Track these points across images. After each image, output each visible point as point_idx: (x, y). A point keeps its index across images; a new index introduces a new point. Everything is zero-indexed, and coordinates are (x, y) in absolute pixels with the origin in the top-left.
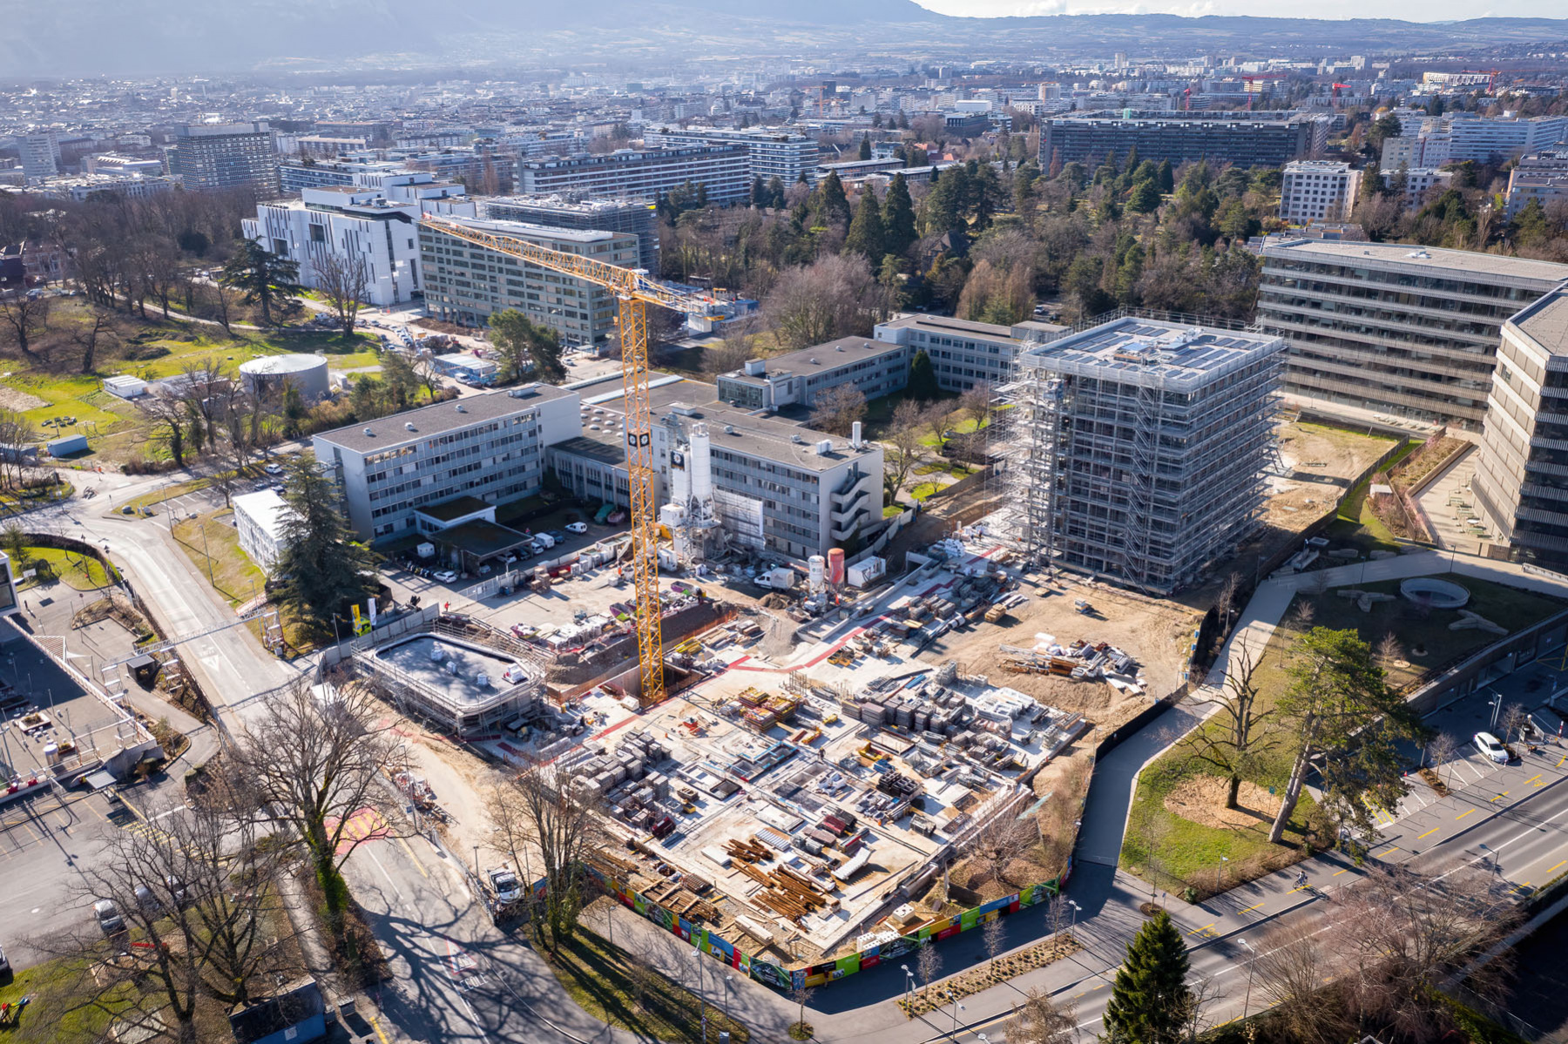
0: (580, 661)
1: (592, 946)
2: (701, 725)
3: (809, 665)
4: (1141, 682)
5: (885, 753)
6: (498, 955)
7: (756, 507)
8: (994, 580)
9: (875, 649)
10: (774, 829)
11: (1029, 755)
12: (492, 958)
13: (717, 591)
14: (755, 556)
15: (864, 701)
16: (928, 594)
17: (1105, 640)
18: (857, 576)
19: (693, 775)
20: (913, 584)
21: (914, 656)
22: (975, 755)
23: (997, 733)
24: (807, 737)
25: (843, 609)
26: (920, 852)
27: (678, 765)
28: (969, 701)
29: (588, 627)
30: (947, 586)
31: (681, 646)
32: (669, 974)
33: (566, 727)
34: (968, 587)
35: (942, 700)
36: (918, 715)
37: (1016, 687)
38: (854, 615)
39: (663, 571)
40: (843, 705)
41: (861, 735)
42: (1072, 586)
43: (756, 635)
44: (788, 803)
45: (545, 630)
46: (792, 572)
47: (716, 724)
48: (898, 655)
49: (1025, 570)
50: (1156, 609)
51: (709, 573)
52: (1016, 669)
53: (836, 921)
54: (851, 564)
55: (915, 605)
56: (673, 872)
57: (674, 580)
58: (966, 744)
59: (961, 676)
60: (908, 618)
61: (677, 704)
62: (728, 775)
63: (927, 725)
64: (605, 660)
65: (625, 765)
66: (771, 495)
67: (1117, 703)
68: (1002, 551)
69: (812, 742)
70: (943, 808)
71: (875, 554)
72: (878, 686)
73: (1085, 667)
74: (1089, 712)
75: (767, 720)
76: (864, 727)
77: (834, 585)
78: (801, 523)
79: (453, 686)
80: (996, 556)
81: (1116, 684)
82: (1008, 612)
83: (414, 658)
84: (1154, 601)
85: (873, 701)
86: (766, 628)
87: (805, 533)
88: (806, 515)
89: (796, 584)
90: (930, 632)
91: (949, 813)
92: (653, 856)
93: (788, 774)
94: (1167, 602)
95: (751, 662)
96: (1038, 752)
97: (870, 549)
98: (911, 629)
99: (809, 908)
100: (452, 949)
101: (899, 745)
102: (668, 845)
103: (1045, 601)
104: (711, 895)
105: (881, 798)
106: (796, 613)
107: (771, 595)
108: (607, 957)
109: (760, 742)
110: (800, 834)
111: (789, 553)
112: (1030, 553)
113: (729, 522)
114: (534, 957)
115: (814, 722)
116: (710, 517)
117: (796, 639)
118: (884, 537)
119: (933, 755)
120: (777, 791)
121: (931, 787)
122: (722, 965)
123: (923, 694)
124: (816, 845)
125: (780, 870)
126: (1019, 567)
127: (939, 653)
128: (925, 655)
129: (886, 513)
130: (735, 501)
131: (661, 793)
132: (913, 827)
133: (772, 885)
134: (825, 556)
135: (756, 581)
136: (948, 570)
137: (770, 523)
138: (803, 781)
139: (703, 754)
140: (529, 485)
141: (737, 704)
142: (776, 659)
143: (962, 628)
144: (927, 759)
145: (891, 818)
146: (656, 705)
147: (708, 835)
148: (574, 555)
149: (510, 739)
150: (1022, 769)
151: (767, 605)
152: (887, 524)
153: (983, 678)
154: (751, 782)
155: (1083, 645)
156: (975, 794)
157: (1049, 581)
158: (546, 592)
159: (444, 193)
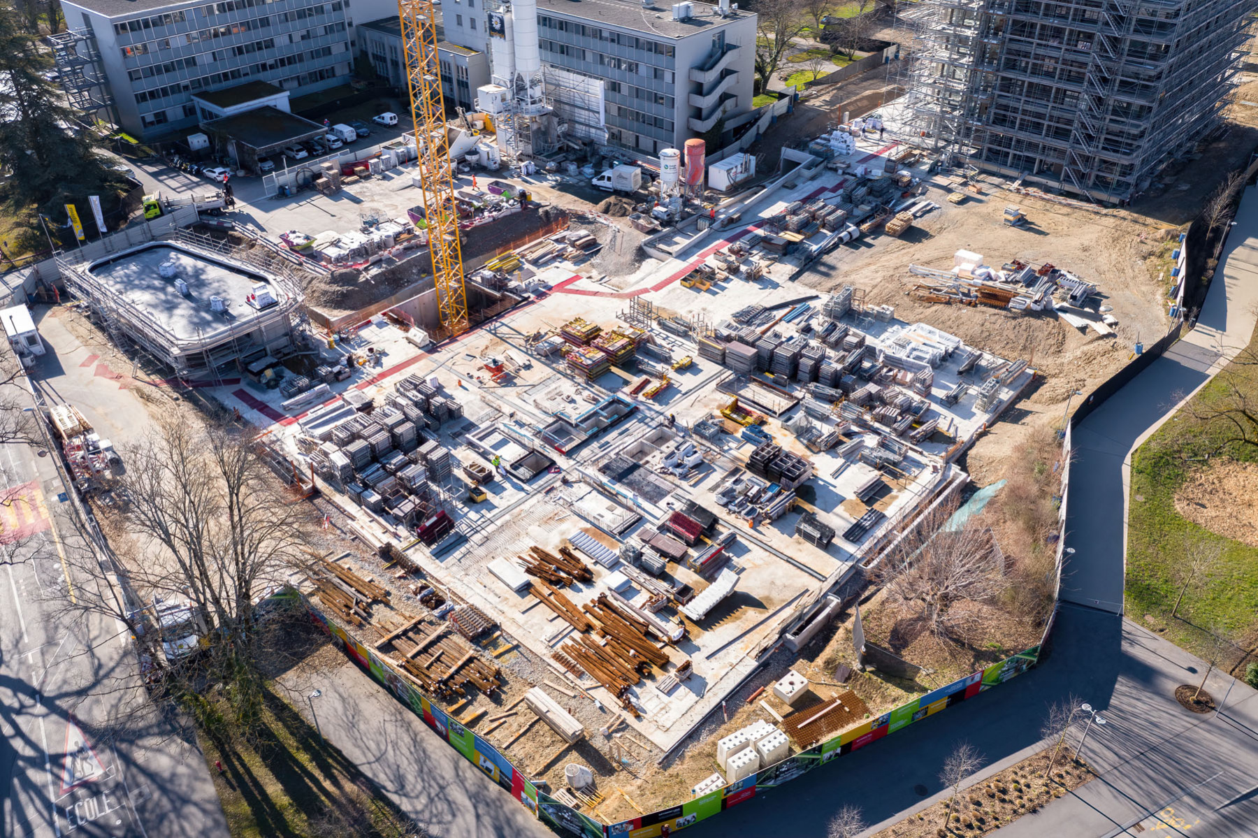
0: (362, 279)
1: (291, 743)
2: (509, 368)
3: (657, 288)
4: (1110, 319)
5: (757, 413)
6: (139, 756)
7: (596, 89)
8: (895, 182)
9: (743, 268)
10: (598, 530)
11: (957, 420)
12: (128, 760)
13: (545, 194)
14: (595, 153)
15: (728, 339)
16: (811, 198)
17: (1050, 261)
18: (720, 176)
19: (486, 444)
20: (791, 186)
21: (793, 278)
22: (883, 419)
23: (910, 386)
24: (650, 388)
25: (701, 216)
26: (813, 573)
27: (470, 426)
28: (870, 341)
29: (376, 236)
30: (834, 190)
31: (495, 262)
32: (405, 806)
33: (324, 370)
34: (862, 191)
35: (833, 338)
36: (803, 360)
37: (932, 321)
38: (716, 225)
39: (480, 169)
40: (701, 343)
41: (725, 387)
42: (993, 191)
43: (590, 248)
44: (619, 488)
45: (321, 240)
46: (639, 170)
47: (528, 367)
48: (773, 277)
49: (933, 171)
50: (1110, 221)
51: (537, 173)
52: (932, 298)
53: (685, 696)
54: (712, 163)
55: (794, 212)
56: (440, 602)
57: (493, 180)
58: (870, 402)
59: (855, 305)
60: (786, 229)
61: (479, 339)
62: (537, 443)
63: (815, 375)
64: (394, 281)
65: (391, 429)
66: (615, 75)
67: (1075, 348)
68: (902, 149)
69: (657, 396)
70: (842, 500)
71: (742, 150)
72: (747, 317)
73: (1027, 297)
74: (1036, 360)
75: (597, 364)
76: (728, 375)
77: (692, 187)
78: (651, 109)
79: (178, 312)
80: (896, 153)
81: (1074, 321)
82: (915, 223)
83: (140, 275)
84: (1104, 211)
85: (741, 340)
86: (604, 240)
87: (657, 123)
88: (657, 99)
89: (644, 187)
90: (814, 248)
91: (852, 508)
92: (416, 572)
93: (622, 442)
94: (1123, 213)
95: (583, 284)
96: (968, 415)
97: (737, 144)
98: (790, 243)
99: (642, 672)
100: (74, 738)
101: (777, 402)
102: (440, 554)
103: (962, 209)
104: (494, 644)
105: (753, 482)
106: (641, 221)
107: (612, 199)
108: (311, 767)
109: (586, 393)
110: (634, 541)
111: (637, 148)
112: (936, 150)
113: (563, 110)
114: (194, 761)
115: (660, 367)
116: (539, 102)
117: (641, 255)
118: (753, 131)
119: (824, 419)
120: (605, 469)
121: (824, 466)
122: (494, 788)
123: (807, 330)
124: (655, 561)
125: (603, 602)
126: (926, 168)
127: (826, 275)
128: (808, 277)
129: (756, 102)
130: (572, 81)
131: (440, 471)
132: (799, 531)
133: (589, 628)
134: (681, 148)
135: (595, 181)
136: (835, 170)
137: (614, 112)
138: (642, 452)
139: (507, 410)
140: (338, 72)
141: (558, 340)
142: (615, 280)
143: (855, 243)
144: (817, 424)
145: (767, 516)
146: (453, 339)
147: (501, 539)
148: (376, 149)
149: (251, 384)
150: (951, 441)
151: (606, 211)
152: (757, 116)
153: (889, 309)
154: (569, 454)
155: (1020, 267)
156: (887, 479)
157: (965, 184)
158: (335, 192)
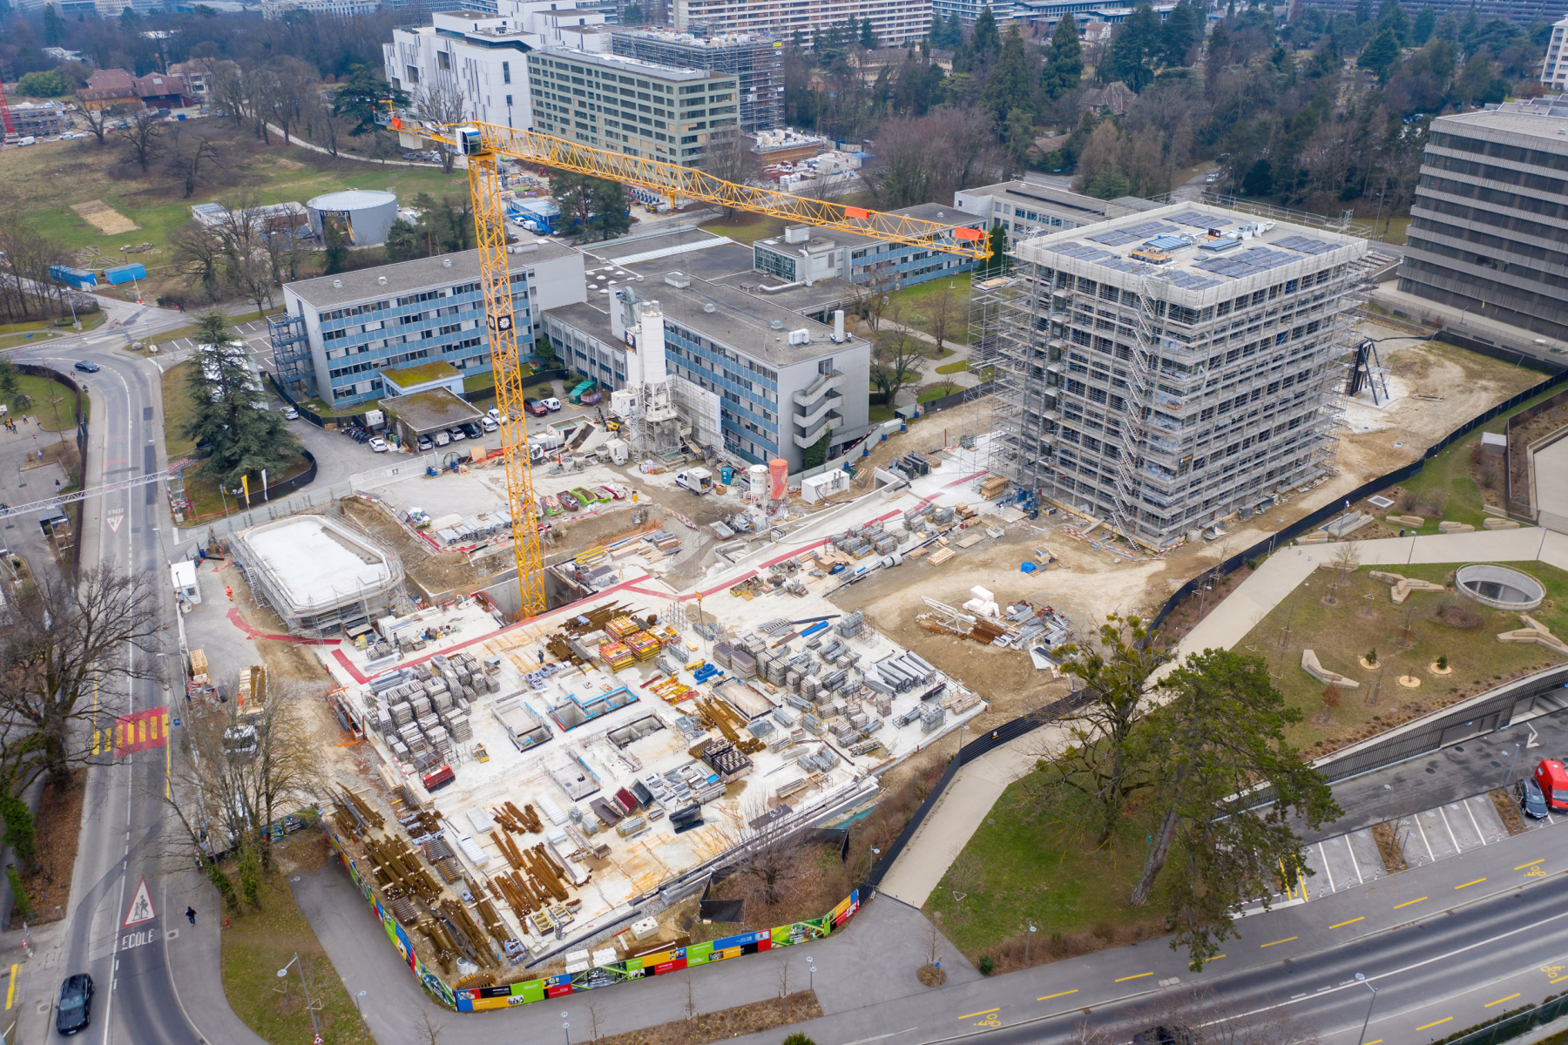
3: (711, 593)
7: (714, 402)
9: (787, 582)
14: (711, 456)
15: (738, 648)
22: (836, 732)
23: (876, 705)
27: (502, 700)
31: (583, 555)
35: (831, 656)
36: (790, 674)
64: (494, 563)
65: (432, 696)
66: (735, 388)
67: (1032, 686)
71: (840, 467)
72: (771, 628)
73: (1011, 636)
75: (621, 658)
77: (775, 500)
85: (747, 650)
87: (766, 435)
88: (767, 415)
95: (649, 583)
97: (841, 460)
105: (699, 772)
109: (604, 682)
111: (750, 456)
115: (673, 666)
116: (664, 407)
119: (787, 726)
123: (816, 646)
125: (540, 847)
130: (695, 391)
131: (459, 734)
133: (521, 867)
144: (780, 729)
152: (870, 431)
154: (567, 732)
159: (582, 21)
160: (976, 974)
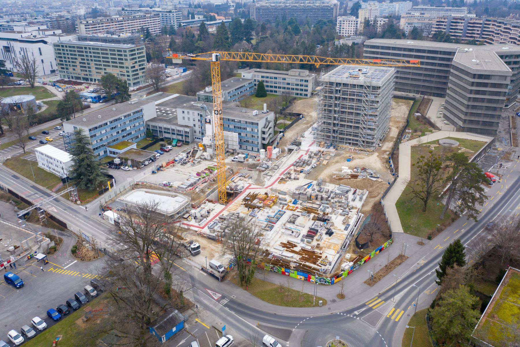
3: (272, 185)
7: (236, 135)
14: (236, 152)
21: (305, 178)
30: (305, 155)
39: (205, 160)
62: (268, 223)
64: (203, 192)
66: (240, 131)
72: (299, 188)
73: (361, 175)
77: (269, 158)
78: (251, 139)
87: (253, 142)
88: (253, 136)
95: (253, 186)
97: (274, 146)
113: (226, 142)
125: (302, 249)
130: (227, 134)
133: (302, 254)
140: (142, 135)
154: (276, 224)
159: (54, 33)
160: (428, 241)
